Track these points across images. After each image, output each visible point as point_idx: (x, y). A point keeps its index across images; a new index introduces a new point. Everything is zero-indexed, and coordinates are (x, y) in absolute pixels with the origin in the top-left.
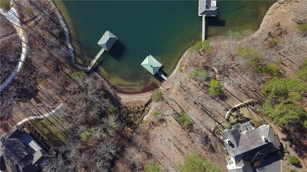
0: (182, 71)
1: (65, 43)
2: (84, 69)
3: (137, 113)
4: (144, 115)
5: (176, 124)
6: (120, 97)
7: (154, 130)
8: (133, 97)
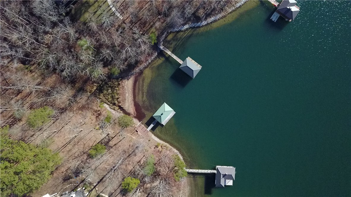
0: (157, 147)
1: (190, 22)
2: (162, 42)
3: (112, 97)
4: (110, 105)
5: (97, 140)
6: (130, 79)
7: (92, 115)
8: (130, 93)
